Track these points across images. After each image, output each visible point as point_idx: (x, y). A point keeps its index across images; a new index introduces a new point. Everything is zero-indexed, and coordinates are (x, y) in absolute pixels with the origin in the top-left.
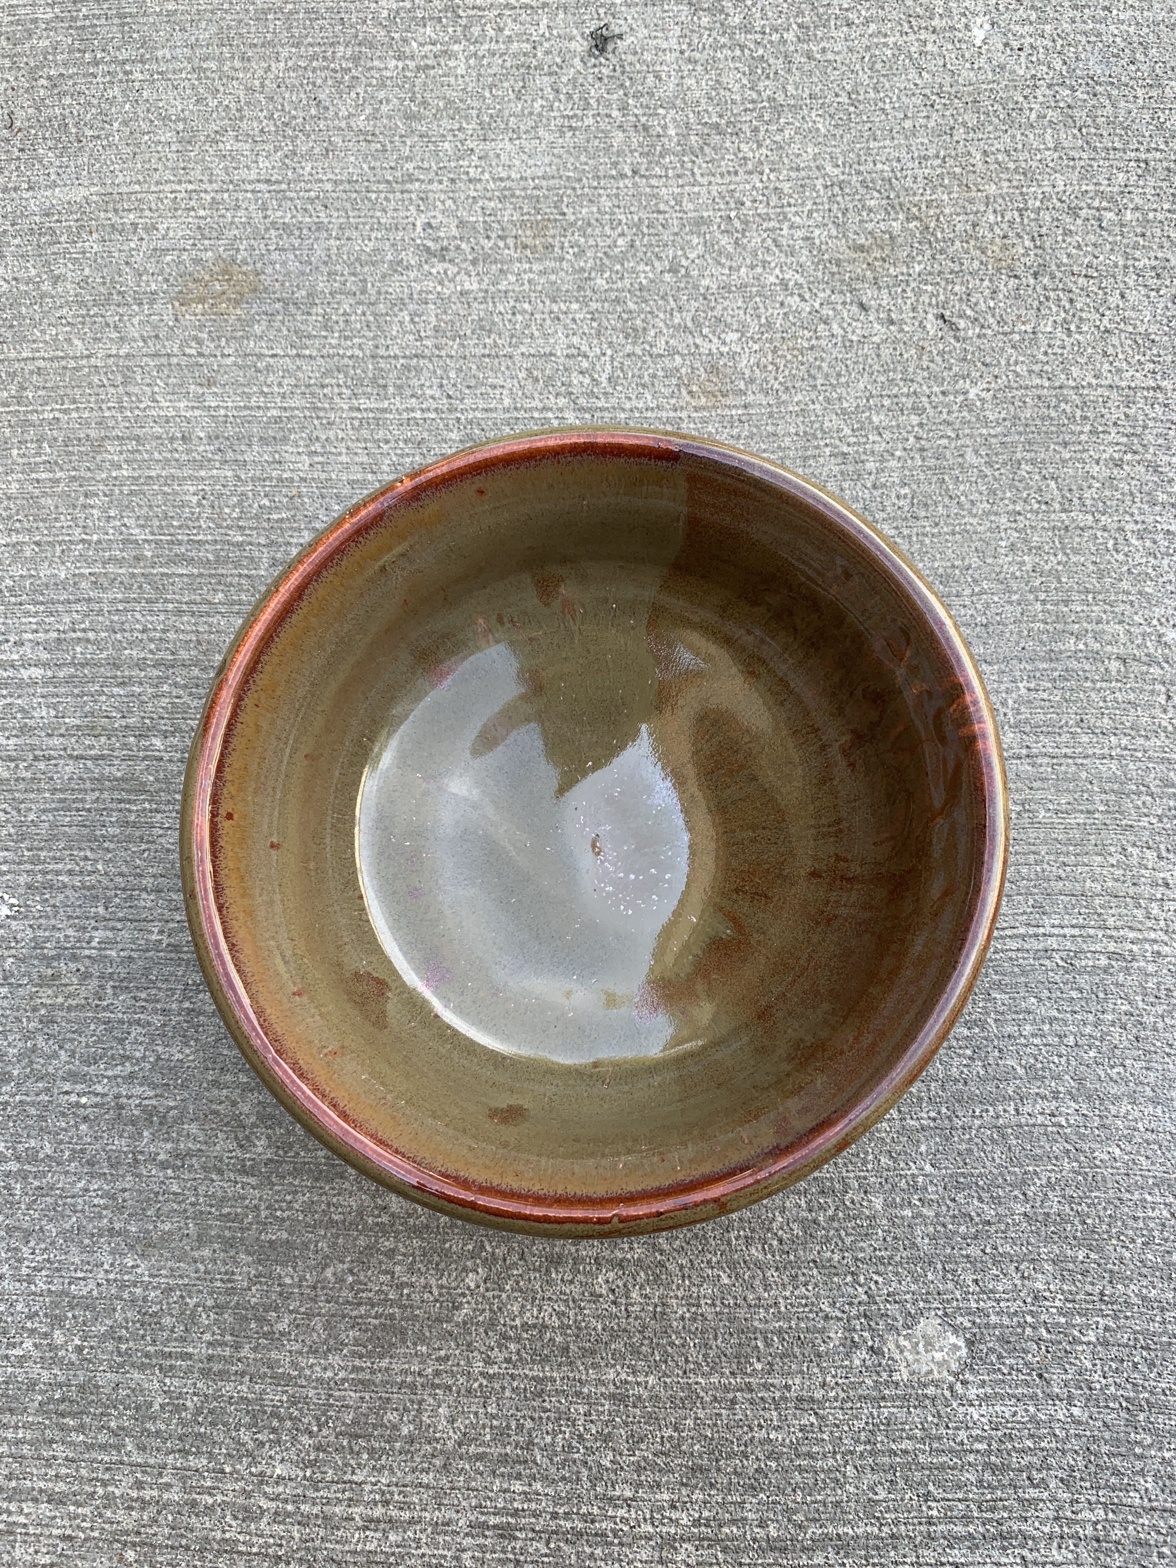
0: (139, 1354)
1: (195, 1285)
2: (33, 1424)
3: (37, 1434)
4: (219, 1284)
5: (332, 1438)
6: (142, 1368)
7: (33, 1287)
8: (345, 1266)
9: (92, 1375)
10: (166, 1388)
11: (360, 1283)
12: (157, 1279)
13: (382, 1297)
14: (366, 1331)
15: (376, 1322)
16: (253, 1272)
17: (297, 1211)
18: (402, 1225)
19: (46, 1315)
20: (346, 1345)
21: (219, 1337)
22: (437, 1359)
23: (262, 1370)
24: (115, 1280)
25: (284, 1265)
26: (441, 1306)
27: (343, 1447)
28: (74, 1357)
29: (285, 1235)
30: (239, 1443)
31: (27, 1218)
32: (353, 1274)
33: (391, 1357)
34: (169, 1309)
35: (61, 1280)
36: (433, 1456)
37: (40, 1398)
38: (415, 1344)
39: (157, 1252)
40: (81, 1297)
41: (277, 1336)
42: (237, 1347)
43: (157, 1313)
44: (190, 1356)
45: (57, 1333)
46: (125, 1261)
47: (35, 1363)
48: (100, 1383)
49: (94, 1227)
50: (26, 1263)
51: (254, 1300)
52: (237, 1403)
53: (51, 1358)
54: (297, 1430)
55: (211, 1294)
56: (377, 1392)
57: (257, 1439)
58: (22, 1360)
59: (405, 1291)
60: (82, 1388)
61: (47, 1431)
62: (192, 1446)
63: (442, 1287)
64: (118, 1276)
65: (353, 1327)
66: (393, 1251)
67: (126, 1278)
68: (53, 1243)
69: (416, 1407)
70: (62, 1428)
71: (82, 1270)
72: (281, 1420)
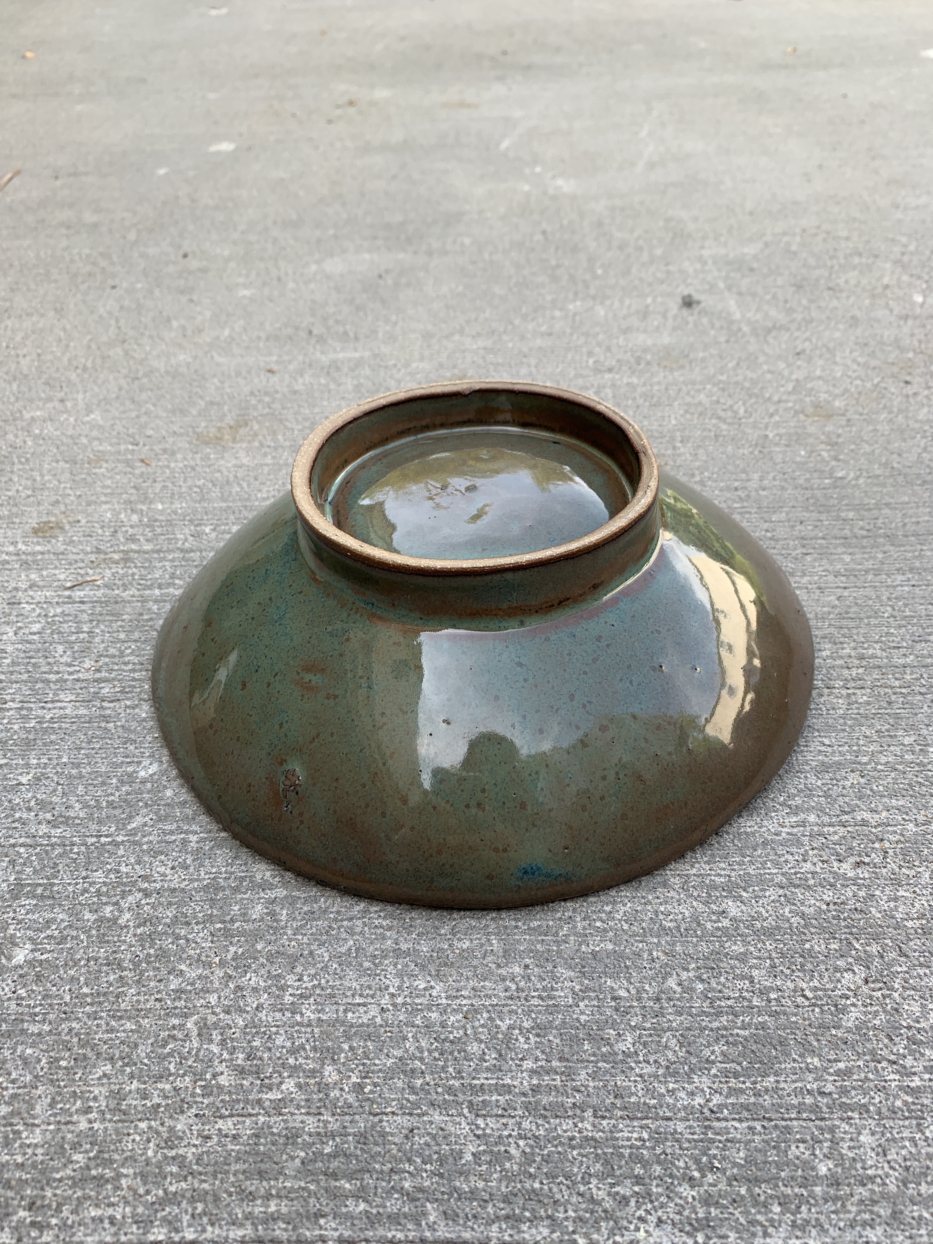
0: (440, 1090)
1: (507, 1005)
2: (291, 1190)
3: (297, 1205)
4: (536, 1002)
5: (722, 1186)
6: (443, 1107)
7: (298, 1018)
8: (691, 974)
9: (376, 1119)
10: (480, 1132)
11: (713, 990)
12: (458, 1001)
13: (746, 1004)
14: (735, 1044)
15: (747, 1033)
16: (578, 988)
17: (620, 920)
18: (747, 928)
19: (314, 1049)
20: (713, 1062)
21: (543, 1063)
22: (838, 1073)
23: (608, 1101)
24: (404, 1004)
25: (615, 977)
26: (822, 1011)
27: (743, 1197)
28: (351, 1098)
29: (610, 946)
30: (592, 1200)
31: (293, 943)
32: (702, 981)
33: (776, 1074)
34: (475, 1033)
35: (334, 1007)
36: (874, 1202)
37: (302, 1154)
38: (802, 1056)
39: (454, 972)
40: (361, 1025)
41: (620, 1057)
42: (569, 1074)
43: (459, 1039)
44: (508, 1089)
45: (329, 1069)
46: (416, 983)
47: (298, 1107)
48: (388, 1130)
49: (376, 949)
50: (290, 991)
51: (583, 1018)
52: (581, 1147)
53: (320, 1100)
54: (671, 1176)
55: (528, 1013)
56: (770, 1120)
57: (617, 1193)
58: (278, 1107)
59: (773, 996)
60: (362, 1138)
61: (312, 1200)
62: (524, 1209)
63: (816, 989)
64: (408, 999)
65: (717, 1040)
66: (745, 954)
67: (417, 1001)
68: (325, 968)
69: (828, 1136)
70: (335, 1195)
71: (361, 995)
72: (645, 1164)
